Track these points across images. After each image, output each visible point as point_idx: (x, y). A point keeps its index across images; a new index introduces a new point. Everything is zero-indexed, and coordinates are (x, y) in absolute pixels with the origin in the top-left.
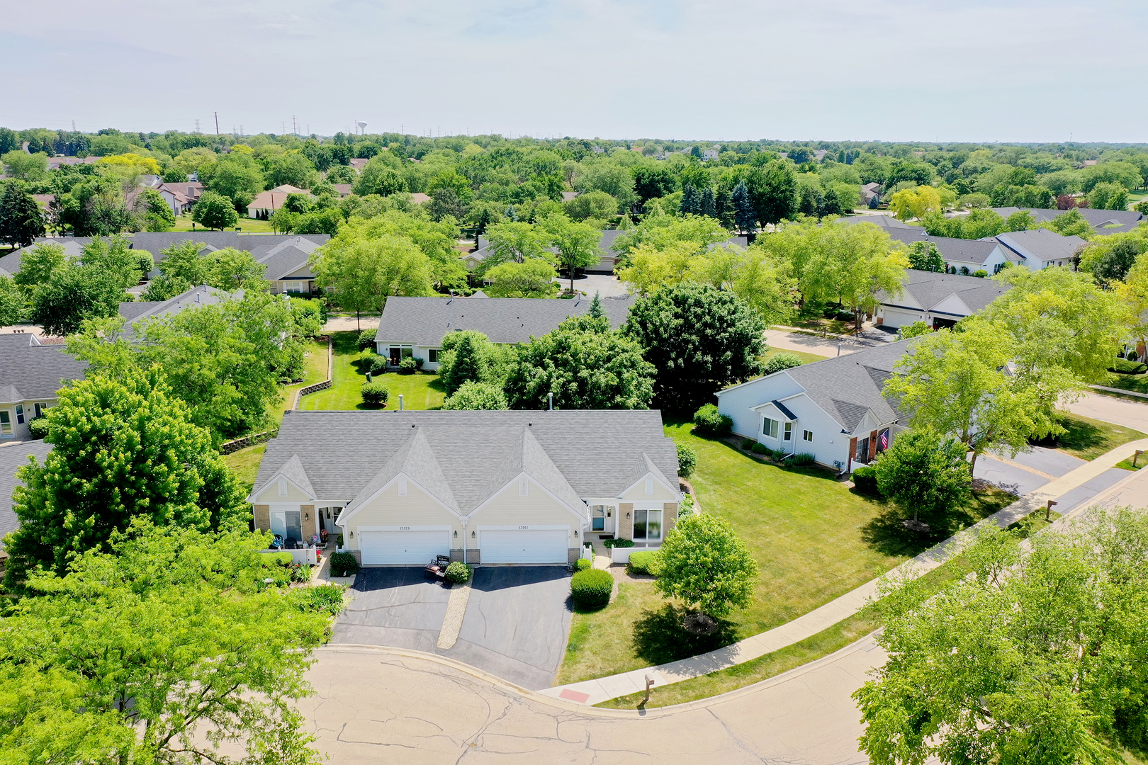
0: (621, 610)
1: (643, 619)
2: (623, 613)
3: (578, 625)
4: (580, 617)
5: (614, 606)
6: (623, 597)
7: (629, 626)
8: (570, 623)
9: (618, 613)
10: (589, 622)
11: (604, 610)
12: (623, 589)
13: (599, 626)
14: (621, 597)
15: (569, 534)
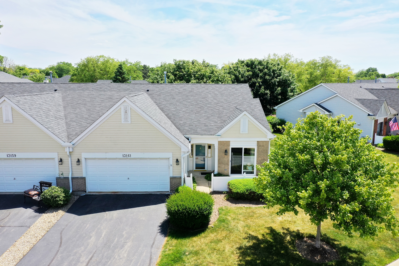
0: (221, 234)
1: (248, 244)
2: (225, 238)
3: (171, 252)
4: (174, 242)
5: (214, 230)
6: (224, 221)
7: (233, 253)
8: (161, 250)
9: (219, 237)
10: (184, 248)
11: (203, 235)
12: (223, 213)
13: (196, 253)
14: (221, 221)
15: (171, 162)
